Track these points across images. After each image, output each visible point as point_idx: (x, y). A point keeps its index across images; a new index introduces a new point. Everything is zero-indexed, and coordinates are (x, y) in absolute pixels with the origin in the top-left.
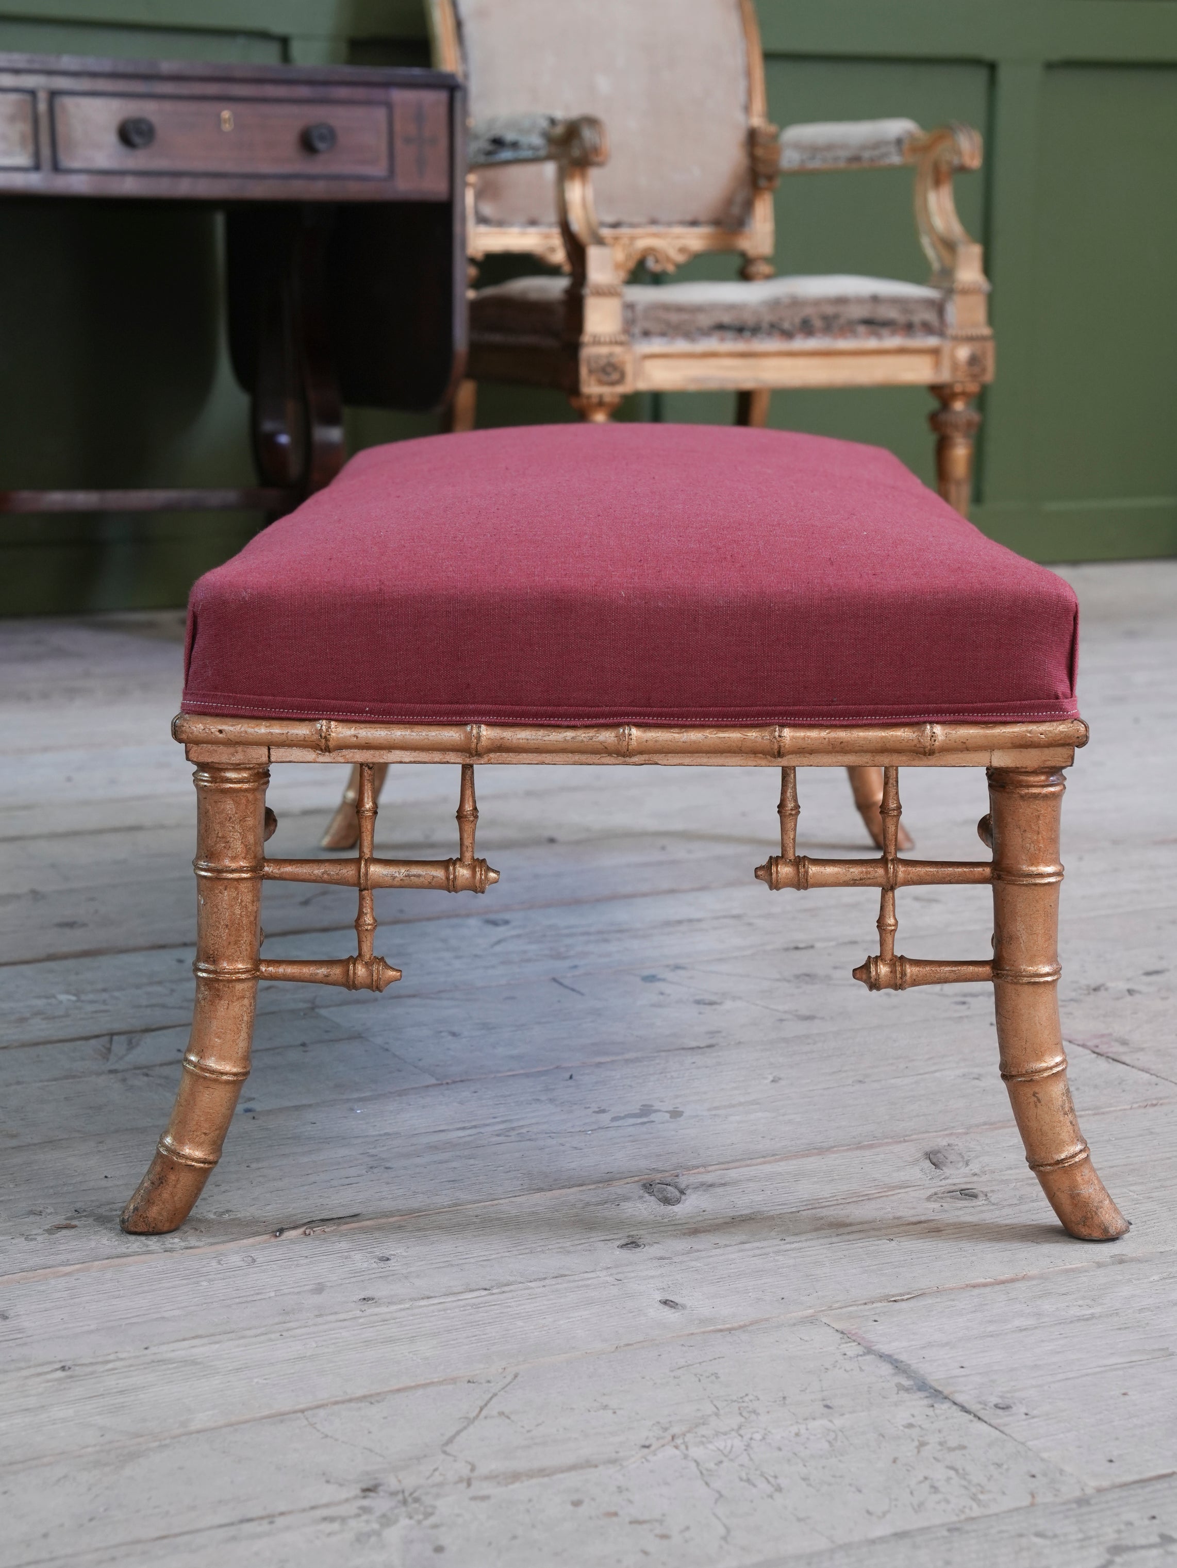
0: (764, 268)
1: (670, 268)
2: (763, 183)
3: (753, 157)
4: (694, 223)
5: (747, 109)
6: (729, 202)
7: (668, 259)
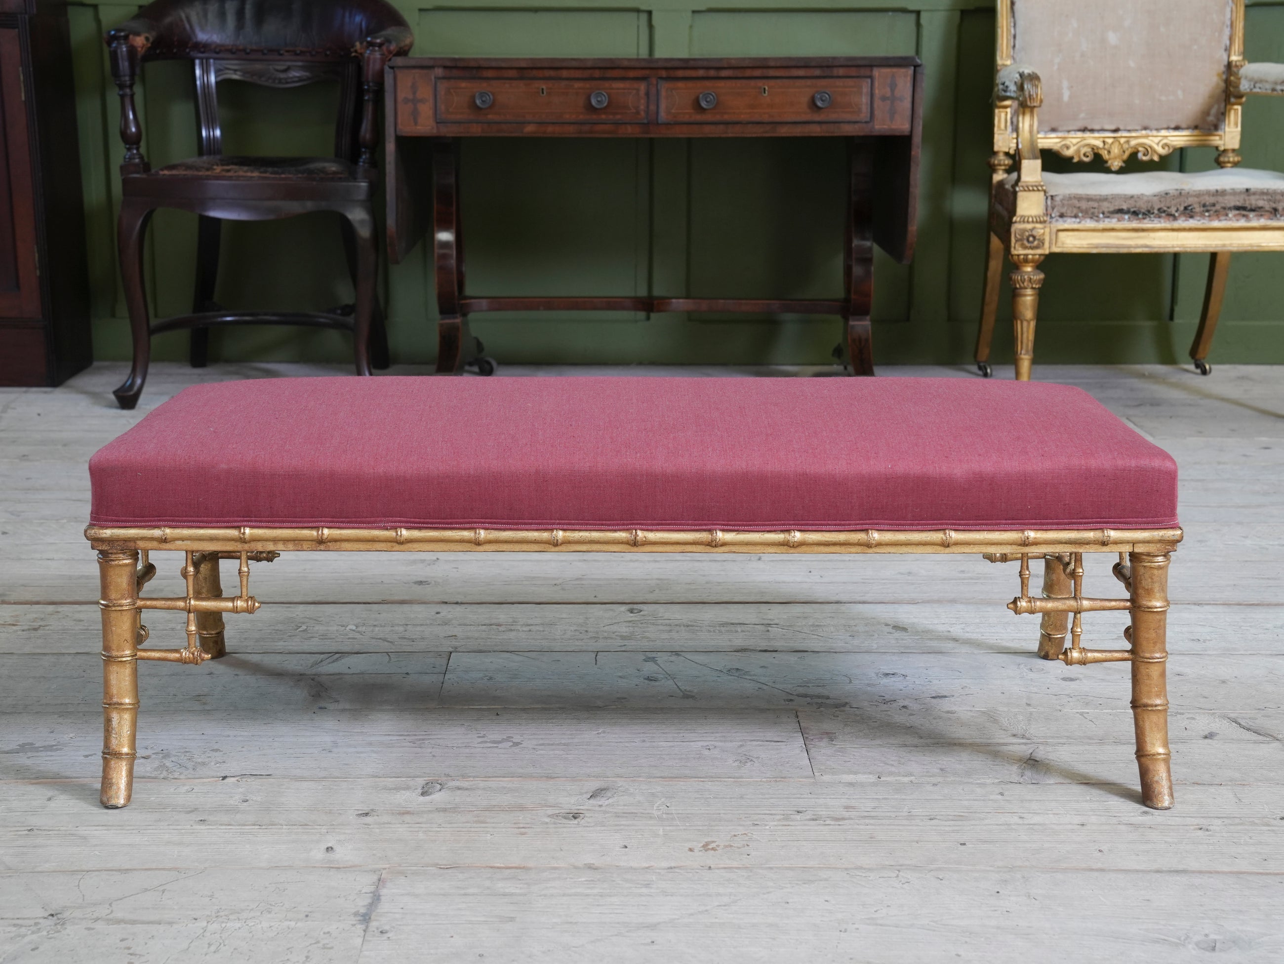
0: (1232, 158)
1: (1156, 158)
2: (1233, 100)
3: (1227, 82)
4: (1177, 128)
5: (1228, 50)
6: (1206, 113)
7: (1154, 151)
